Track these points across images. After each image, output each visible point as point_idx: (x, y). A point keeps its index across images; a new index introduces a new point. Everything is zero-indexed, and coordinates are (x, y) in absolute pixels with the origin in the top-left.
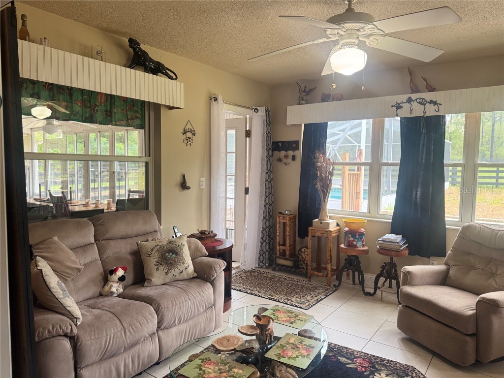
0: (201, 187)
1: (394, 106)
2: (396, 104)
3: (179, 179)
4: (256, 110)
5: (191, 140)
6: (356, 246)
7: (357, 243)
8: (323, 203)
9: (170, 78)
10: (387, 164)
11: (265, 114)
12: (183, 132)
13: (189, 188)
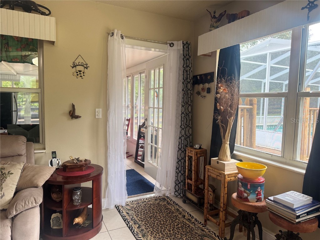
0: (97, 117)
1: (306, 7)
2: (308, 4)
3: (68, 109)
4: (172, 45)
5: (82, 72)
6: (246, 199)
7: (248, 196)
8: (223, 140)
9: (43, 14)
10: (308, 95)
11: (182, 47)
12: (72, 66)
13: (77, 117)
